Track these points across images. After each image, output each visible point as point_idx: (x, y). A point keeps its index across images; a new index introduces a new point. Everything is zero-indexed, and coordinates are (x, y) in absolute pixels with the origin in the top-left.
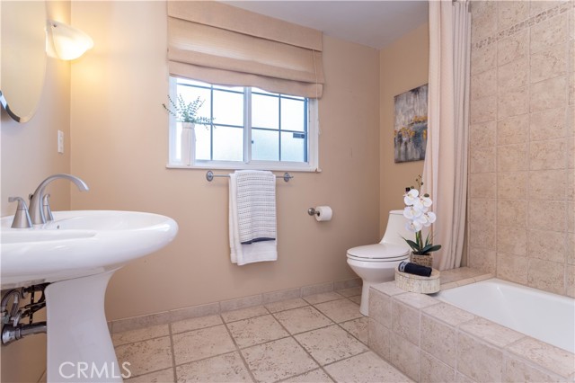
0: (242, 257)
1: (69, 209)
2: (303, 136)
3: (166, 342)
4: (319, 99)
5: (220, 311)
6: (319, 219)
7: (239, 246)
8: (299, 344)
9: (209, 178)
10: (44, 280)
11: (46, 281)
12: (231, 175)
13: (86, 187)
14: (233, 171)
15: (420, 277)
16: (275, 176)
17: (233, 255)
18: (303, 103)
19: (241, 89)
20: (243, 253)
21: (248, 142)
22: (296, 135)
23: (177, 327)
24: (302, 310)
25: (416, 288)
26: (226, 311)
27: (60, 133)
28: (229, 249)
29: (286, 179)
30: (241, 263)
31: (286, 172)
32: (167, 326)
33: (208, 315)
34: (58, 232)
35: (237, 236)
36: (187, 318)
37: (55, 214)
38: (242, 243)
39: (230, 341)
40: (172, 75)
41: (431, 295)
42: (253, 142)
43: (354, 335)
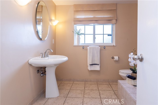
0: (90, 68)
1: (56, 55)
2: (111, 35)
3: (71, 85)
4: (116, 24)
5: (85, 81)
6: (114, 60)
7: (89, 65)
8: (99, 92)
9: (83, 48)
10: (45, 66)
11: (46, 67)
12: (88, 47)
13: (52, 51)
14: (88, 46)
15: (131, 80)
16: (100, 47)
17: (88, 67)
18: (111, 25)
19: (93, 24)
20: (90, 67)
21: (94, 38)
22: (109, 35)
23: (75, 82)
24: (106, 85)
25: (130, 83)
26: (87, 81)
27: (53, 40)
28: (88, 66)
29: (104, 48)
30: (90, 70)
31: (105, 46)
32: (73, 82)
33: (83, 81)
34: (48, 59)
35: (89, 63)
36: (77, 81)
37: (49, 56)
38: (90, 65)
39: (84, 88)
40: (74, 24)
41: (134, 86)
42: (95, 38)
43: (116, 94)
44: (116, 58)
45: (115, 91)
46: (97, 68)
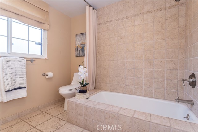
0: (6, 98)
2: (40, 44)
7: (4, 93)
16: (25, 60)
18: (40, 31)
20: (6, 96)
22: (37, 43)
24: (40, 115)
25: (82, 97)
30: (5, 102)
31: (32, 59)
35: (3, 89)
38: (6, 91)
41: (86, 99)
42: (13, 44)
43: (62, 119)
44: (50, 74)
45: (57, 115)
46: (22, 94)
